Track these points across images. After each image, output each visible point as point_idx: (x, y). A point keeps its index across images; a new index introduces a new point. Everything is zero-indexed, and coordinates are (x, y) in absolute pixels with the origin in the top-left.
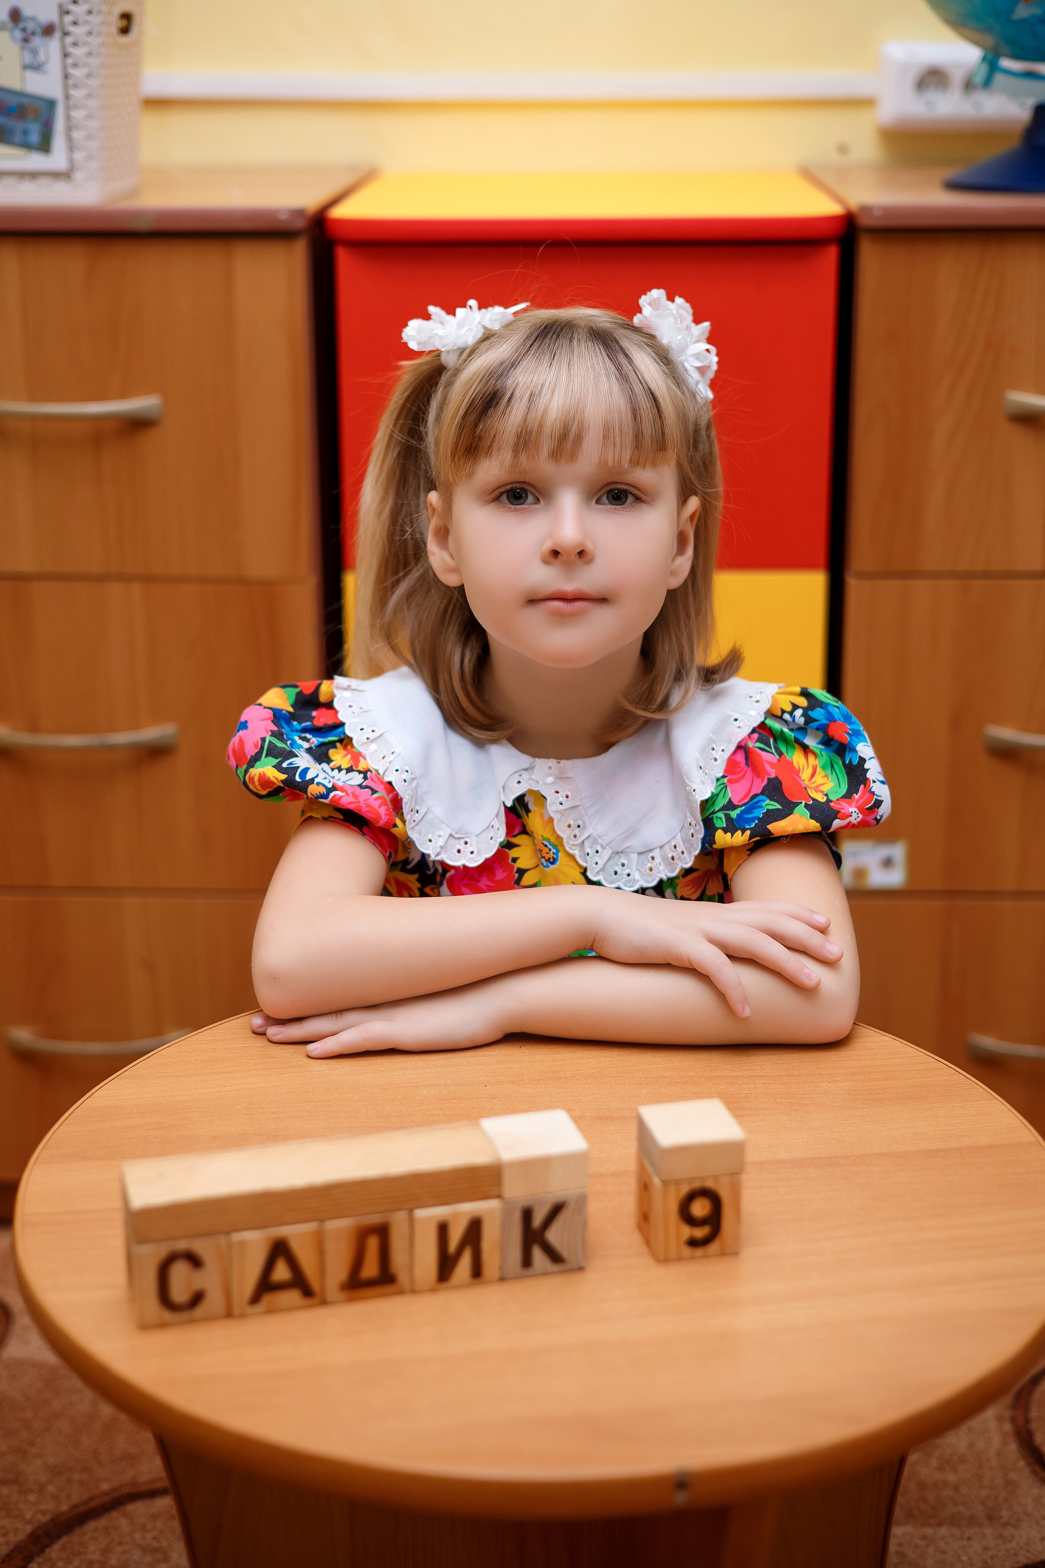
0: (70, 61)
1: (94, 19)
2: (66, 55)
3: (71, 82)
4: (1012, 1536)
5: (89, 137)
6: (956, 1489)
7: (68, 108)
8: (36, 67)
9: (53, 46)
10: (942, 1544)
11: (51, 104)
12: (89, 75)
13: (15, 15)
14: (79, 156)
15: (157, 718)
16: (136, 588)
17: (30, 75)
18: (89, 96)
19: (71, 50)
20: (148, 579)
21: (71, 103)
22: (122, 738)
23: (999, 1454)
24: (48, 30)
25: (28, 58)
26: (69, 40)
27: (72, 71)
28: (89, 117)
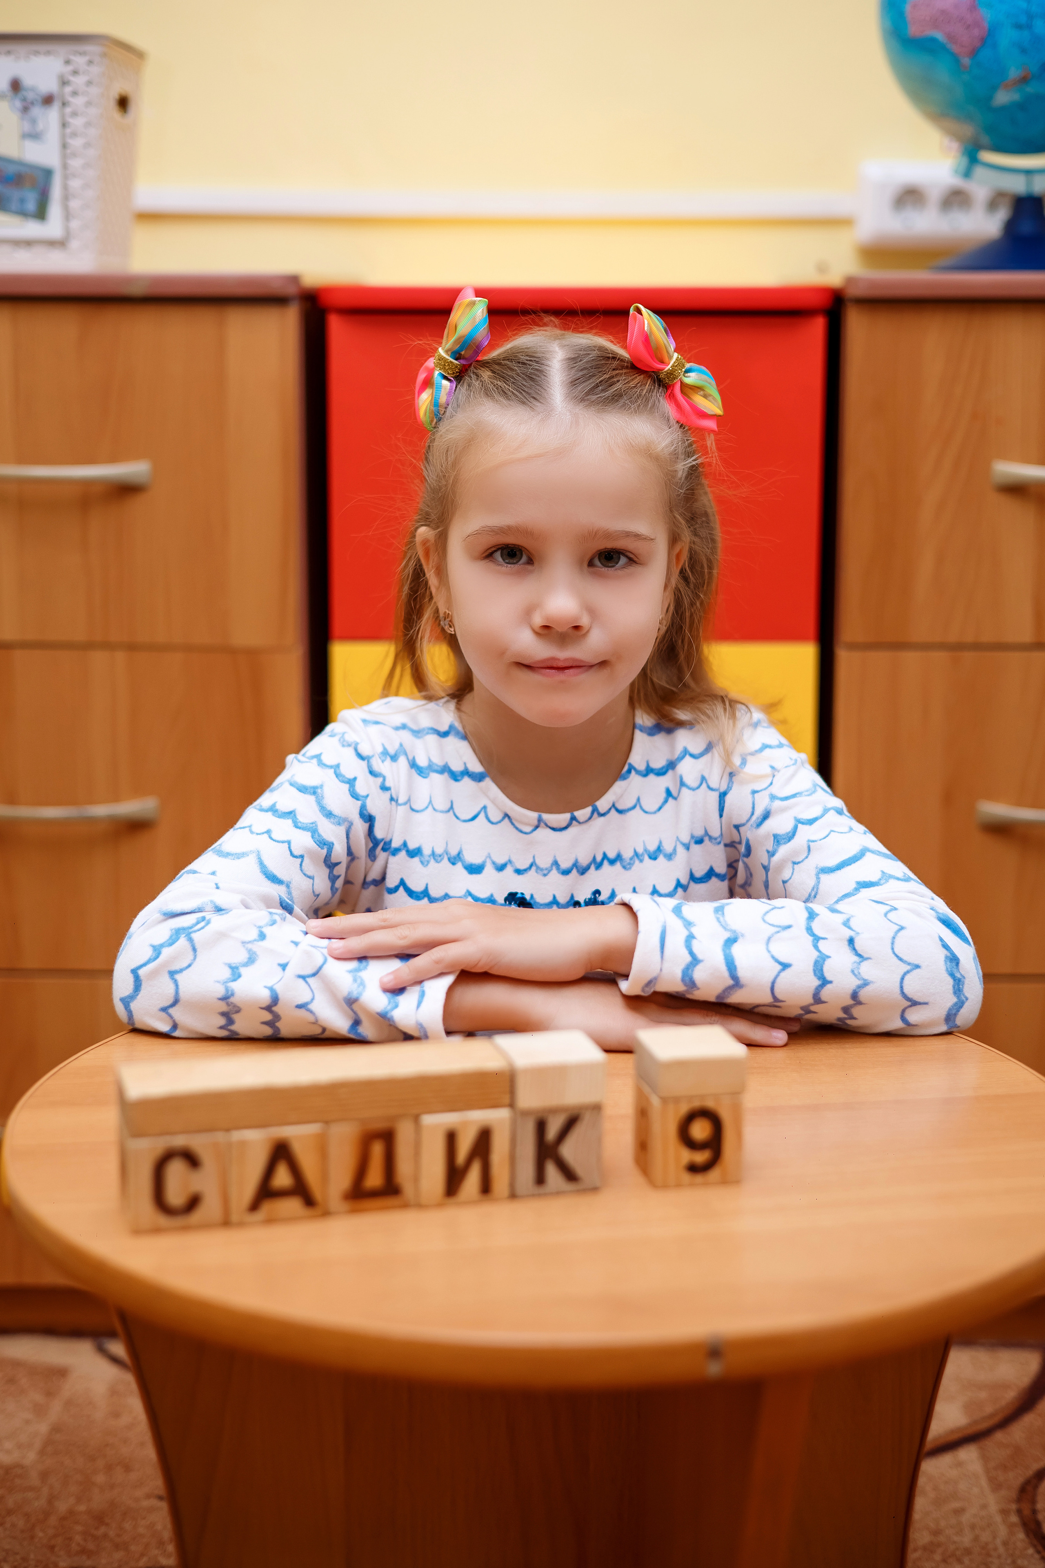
0: (68, 131)
1: (94, 90)
2: (64, 125)
3: (68, 151)
5: (85, 207)
7: (66, 177)
8: (34, 136)
9: (53, 115)
11: (48, 173)
12: (87, 145)
13: (16, 85)
14: (75, 224)
15: (139, 790)
16: (120, 656)
17: (29, 145)
18: (86, 165)
19: (71, 120)
20: (132, 647)
21: (68, 172)
22: (101, 810)
23: (1006, 1543)
24: (48, 100)
25: (27, 127)
26: (68, 110)
27: (70, 141)
28: (85, 186)
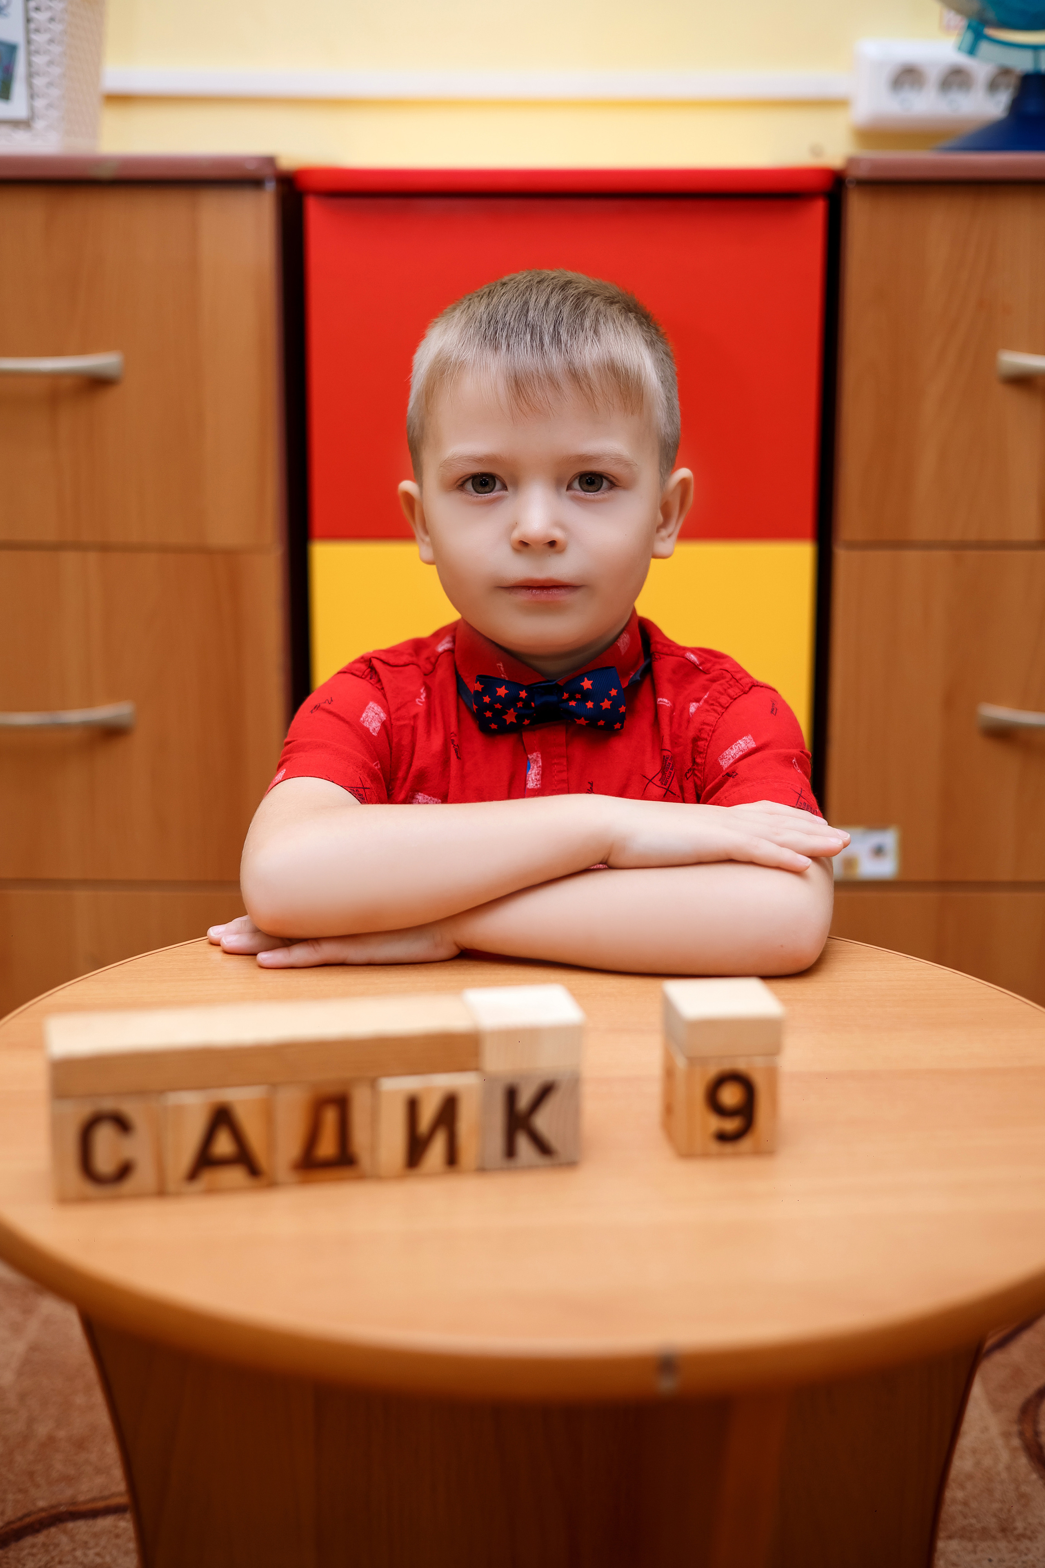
3: (32, 26)
4: (1028, 1549)
5: (50, 84)
6: (965, 1504)
7: (29, 53)
10: (953, 1558)
11: (12, 49)
12: (52, 19)
14: (39, 103)
15: (114, 695)
16: (92, 557)
18: (51, 41)
20: (105, 548)
21: (33, 48)
22: (75, 716)
23: (1008, 1468)
27: (34, 15)
28: (50, 63)
